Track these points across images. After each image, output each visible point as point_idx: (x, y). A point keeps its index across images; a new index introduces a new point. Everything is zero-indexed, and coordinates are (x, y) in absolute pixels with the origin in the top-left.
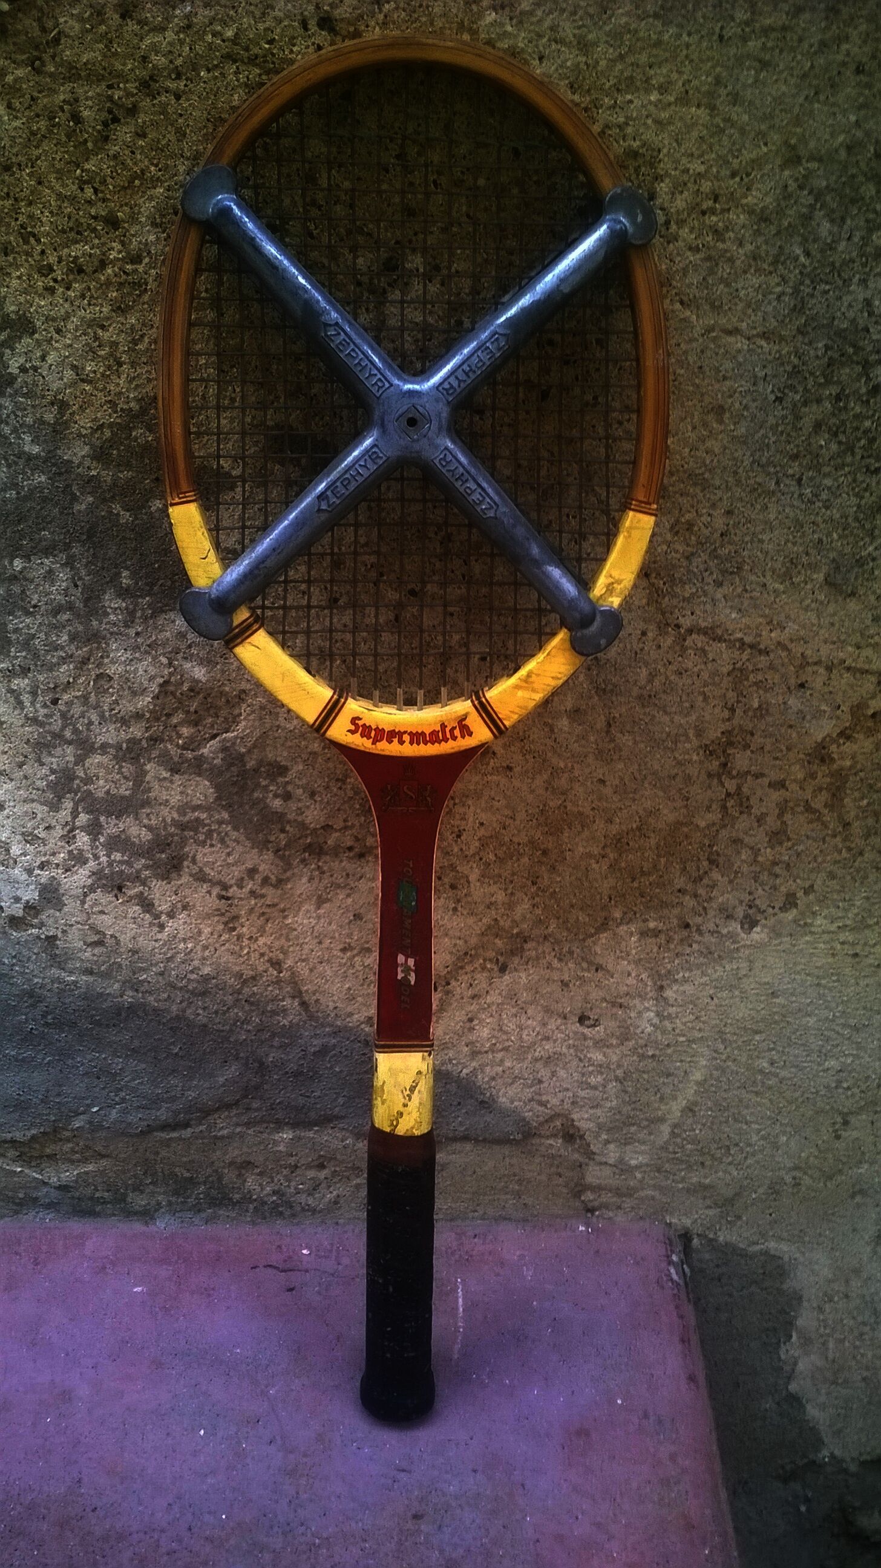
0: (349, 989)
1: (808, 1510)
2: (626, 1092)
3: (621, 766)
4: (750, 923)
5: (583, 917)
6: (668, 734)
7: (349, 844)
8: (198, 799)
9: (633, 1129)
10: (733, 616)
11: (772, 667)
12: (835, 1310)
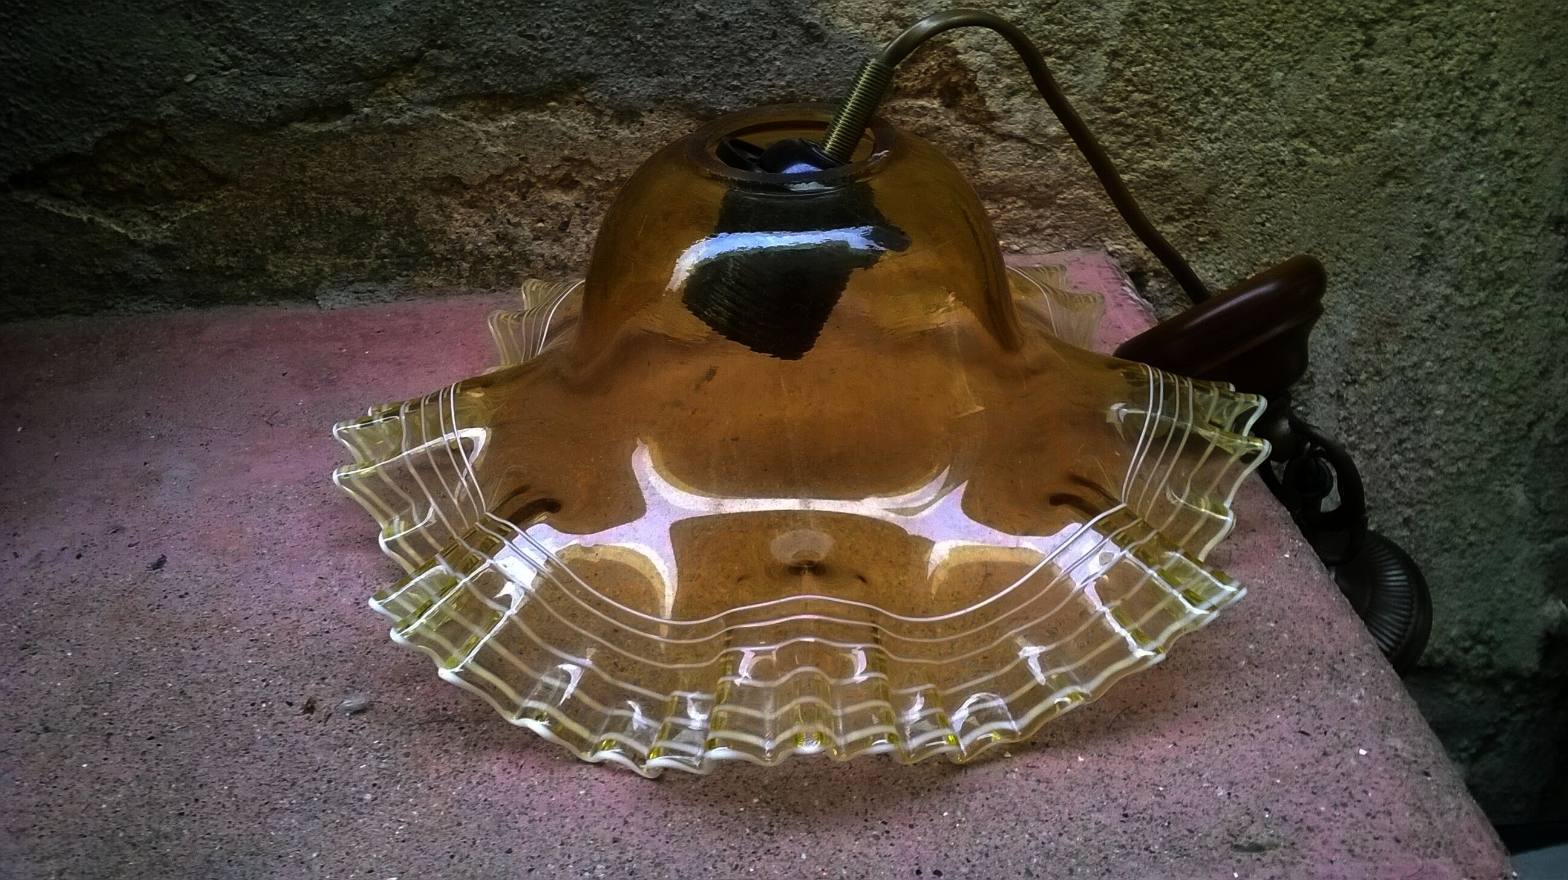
12: (1362, 398)
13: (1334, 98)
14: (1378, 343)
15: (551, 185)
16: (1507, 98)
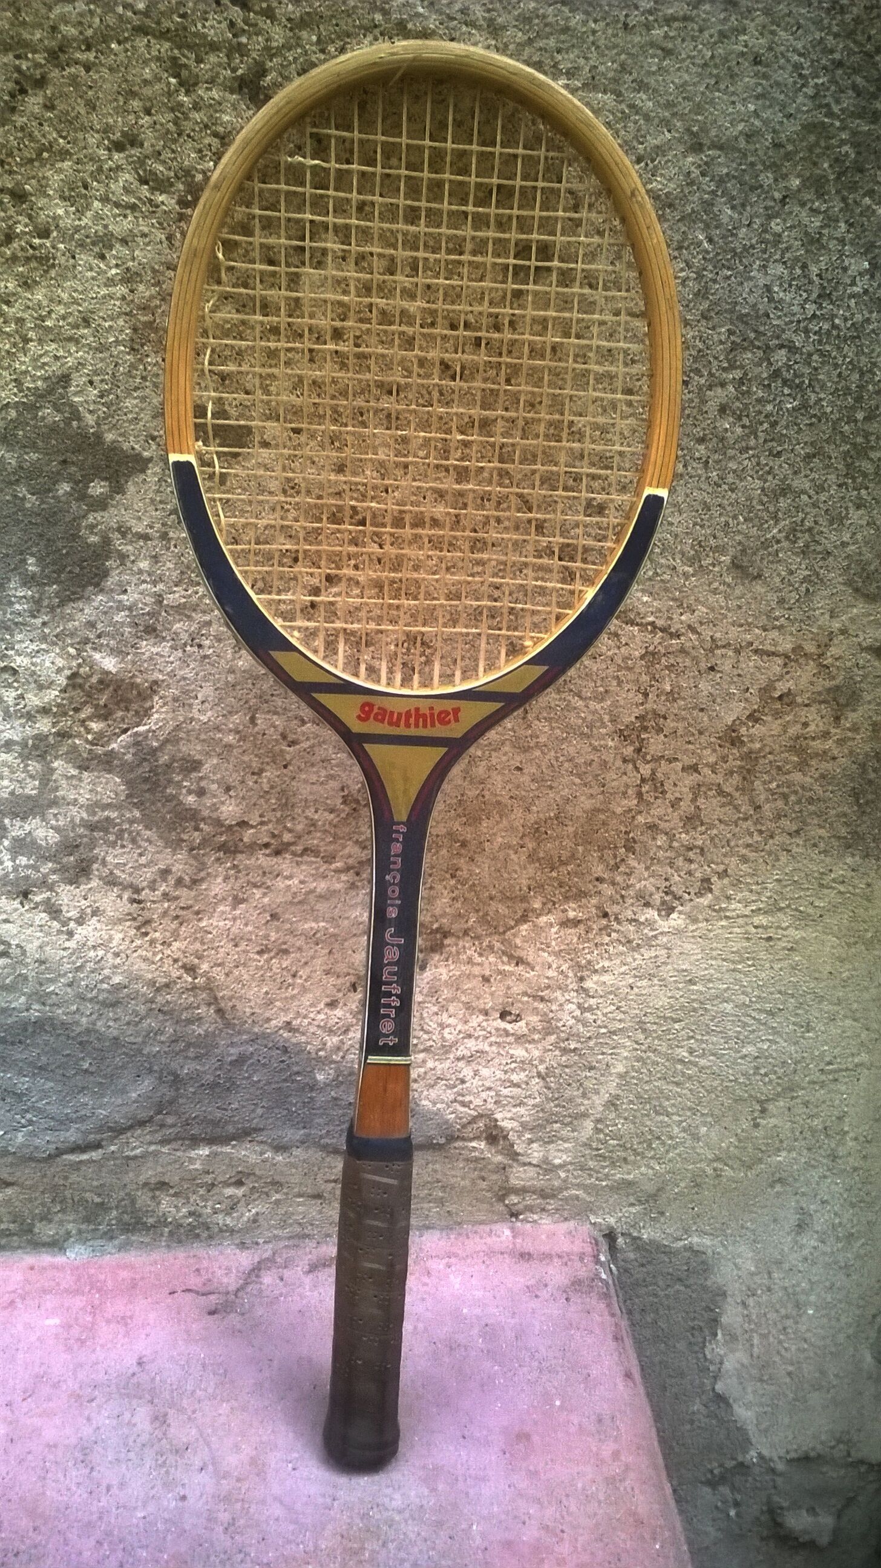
0: (267, 993)
1: (737, 1515)
2: (549, 1088)
3: (538, 753)
4: (668, 910)
5: (502, 909)
6: (584, 719)
7: (266, 840)
8: (108, 797)
9: (556, 1126)
10: (645, 599)
11: (683, 651)
12: (759, 1304)
13: (740, 1141)
14: (769, 1273)
15: (229, 1185)
16: (856, 1139)
